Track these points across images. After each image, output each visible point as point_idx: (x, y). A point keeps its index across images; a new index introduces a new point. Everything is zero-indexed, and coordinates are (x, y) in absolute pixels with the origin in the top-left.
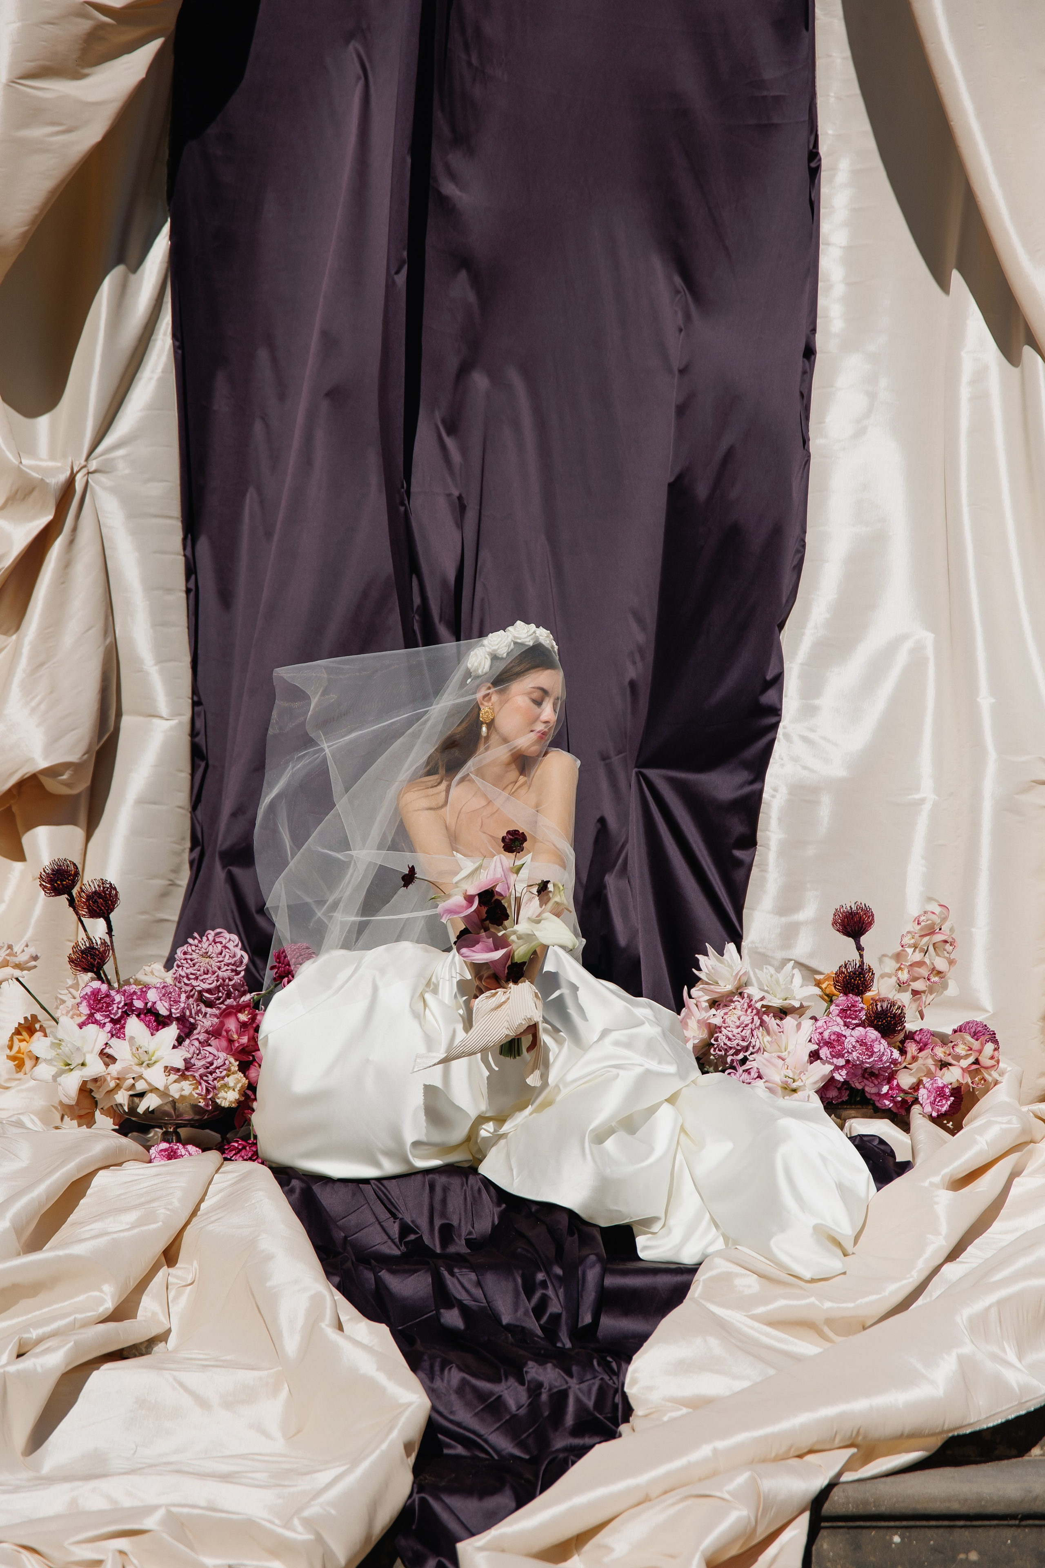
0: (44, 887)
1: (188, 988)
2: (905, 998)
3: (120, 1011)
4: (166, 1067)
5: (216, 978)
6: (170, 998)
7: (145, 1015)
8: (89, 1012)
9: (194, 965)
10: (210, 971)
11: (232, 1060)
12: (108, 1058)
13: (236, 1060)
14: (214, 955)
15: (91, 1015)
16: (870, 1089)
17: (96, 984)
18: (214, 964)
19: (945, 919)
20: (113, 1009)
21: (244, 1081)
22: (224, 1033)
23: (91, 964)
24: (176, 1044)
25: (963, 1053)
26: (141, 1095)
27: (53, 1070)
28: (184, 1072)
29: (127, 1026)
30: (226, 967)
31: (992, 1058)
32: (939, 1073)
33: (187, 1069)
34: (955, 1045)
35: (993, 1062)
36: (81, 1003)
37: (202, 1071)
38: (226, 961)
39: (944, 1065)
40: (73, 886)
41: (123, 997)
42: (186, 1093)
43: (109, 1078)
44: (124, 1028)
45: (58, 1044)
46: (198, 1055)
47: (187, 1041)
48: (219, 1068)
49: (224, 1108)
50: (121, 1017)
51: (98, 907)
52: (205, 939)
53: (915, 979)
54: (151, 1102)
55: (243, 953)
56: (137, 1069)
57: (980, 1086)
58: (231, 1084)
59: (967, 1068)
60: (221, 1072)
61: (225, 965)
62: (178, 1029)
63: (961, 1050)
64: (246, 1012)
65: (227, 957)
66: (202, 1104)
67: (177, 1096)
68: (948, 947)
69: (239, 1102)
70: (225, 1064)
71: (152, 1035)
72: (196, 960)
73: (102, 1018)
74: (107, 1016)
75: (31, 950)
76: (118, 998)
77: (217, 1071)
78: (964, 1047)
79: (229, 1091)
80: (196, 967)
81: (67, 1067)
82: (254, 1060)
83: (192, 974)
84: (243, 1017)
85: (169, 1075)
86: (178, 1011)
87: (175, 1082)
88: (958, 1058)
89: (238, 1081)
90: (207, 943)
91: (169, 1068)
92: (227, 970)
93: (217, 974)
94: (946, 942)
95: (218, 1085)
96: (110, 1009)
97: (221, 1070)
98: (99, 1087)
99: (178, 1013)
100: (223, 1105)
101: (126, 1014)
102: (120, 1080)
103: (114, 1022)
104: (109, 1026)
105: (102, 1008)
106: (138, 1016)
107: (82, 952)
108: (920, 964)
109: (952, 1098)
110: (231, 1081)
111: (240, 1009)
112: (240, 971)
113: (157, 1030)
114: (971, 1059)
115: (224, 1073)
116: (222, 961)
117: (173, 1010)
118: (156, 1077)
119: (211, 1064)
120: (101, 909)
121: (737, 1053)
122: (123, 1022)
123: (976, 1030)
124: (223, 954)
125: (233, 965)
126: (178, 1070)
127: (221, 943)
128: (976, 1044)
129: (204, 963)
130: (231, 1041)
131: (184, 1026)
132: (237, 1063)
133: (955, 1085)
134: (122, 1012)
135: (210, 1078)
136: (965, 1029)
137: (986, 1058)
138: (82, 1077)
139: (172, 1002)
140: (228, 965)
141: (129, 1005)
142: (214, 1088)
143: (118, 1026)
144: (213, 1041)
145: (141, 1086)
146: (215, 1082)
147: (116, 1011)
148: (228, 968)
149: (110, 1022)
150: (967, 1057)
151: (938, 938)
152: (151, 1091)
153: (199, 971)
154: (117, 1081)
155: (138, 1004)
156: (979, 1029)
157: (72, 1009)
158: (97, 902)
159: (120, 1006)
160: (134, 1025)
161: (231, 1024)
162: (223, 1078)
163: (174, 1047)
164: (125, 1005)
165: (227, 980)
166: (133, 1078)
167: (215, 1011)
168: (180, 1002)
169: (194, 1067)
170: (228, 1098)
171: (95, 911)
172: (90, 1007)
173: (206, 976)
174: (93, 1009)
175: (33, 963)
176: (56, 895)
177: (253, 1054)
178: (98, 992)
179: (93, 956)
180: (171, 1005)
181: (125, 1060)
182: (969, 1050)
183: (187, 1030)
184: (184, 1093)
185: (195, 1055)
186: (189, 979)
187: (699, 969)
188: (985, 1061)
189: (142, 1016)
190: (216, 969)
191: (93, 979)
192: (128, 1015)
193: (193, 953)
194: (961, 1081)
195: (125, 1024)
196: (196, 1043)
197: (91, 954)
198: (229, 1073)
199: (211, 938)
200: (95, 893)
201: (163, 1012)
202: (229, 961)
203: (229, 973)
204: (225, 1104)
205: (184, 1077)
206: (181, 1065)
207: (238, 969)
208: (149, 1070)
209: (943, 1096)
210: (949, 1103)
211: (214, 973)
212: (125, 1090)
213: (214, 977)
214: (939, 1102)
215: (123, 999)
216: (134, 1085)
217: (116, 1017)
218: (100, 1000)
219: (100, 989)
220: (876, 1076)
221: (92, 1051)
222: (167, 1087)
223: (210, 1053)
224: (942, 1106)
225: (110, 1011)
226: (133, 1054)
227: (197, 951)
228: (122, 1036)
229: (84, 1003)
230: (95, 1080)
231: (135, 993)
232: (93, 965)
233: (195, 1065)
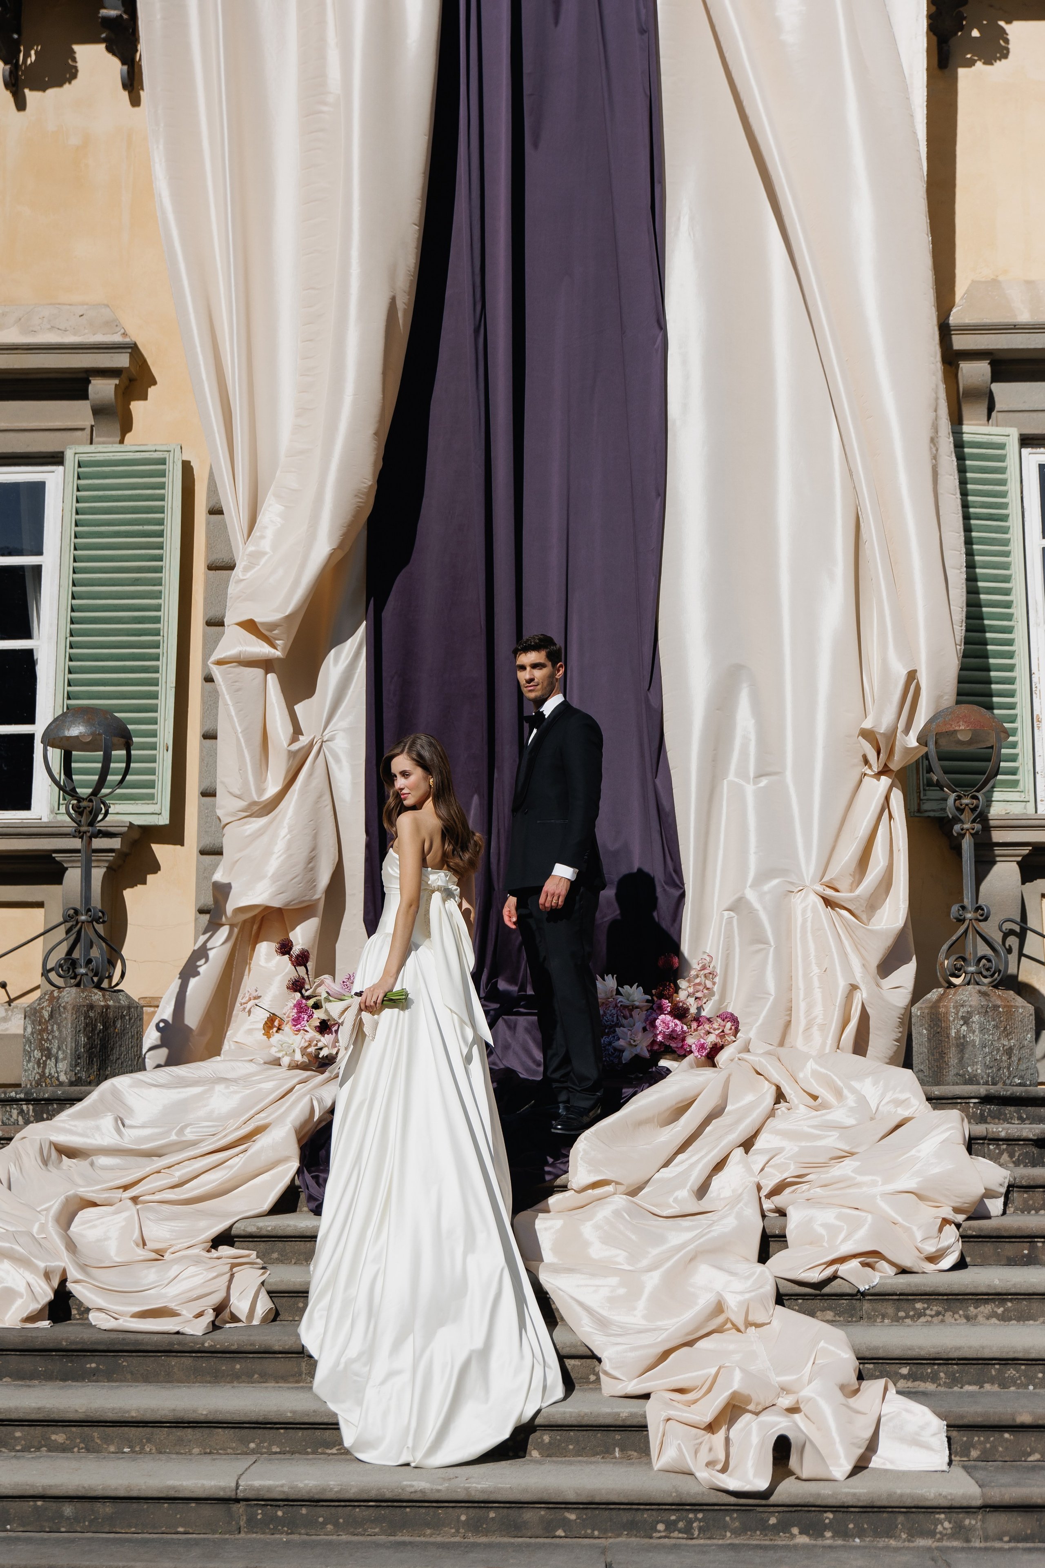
0: (278, 952)
2: (691, 1001)
16: (673, 1045)
19: (710, 962)
23: (298, 988)
25: (717, 1027)
26: (321, 1049)
31: (731, 1029)
32: (706, 1037)
34: (715, 1023)
35: (731, 1032)
36: (294, 1009)
39: (709, 1033)
40: (291, 949)
53: (697, 992)
57: (724, 1044)
59: (719, 1035)
63: (715, 1026)
68: (711, 976)
78: (718, 1024)
88: (715, 1030)
94: (710, 973)
107: (294, 982)
108: (699, 984)
109: (710, 1049)
114: (721, 1030)
120: (302, 961)
121: (610, 1028)
123: (727, 1016)
128: (723, 1023)
133: (713, 1043)
136: (720, 1015)
137: (728, 1029)
145: (320, 1045)
150: (719, 1029)
151: (706, 971)
156: (730, 1015)
158: (301, 958)
171: (300, 962)
176: (283, 955)
178: (301, 1003)
179: (298, 984)
182: (719, 1026)
188: (727, 1031)
191: (298, 995)
194: (715, 1041)
200: (300, 954)
209: (705, 1048)
210: (708, 1052)
214: (702, 1051)
220: (676, 1039)
224: (704, 1054)
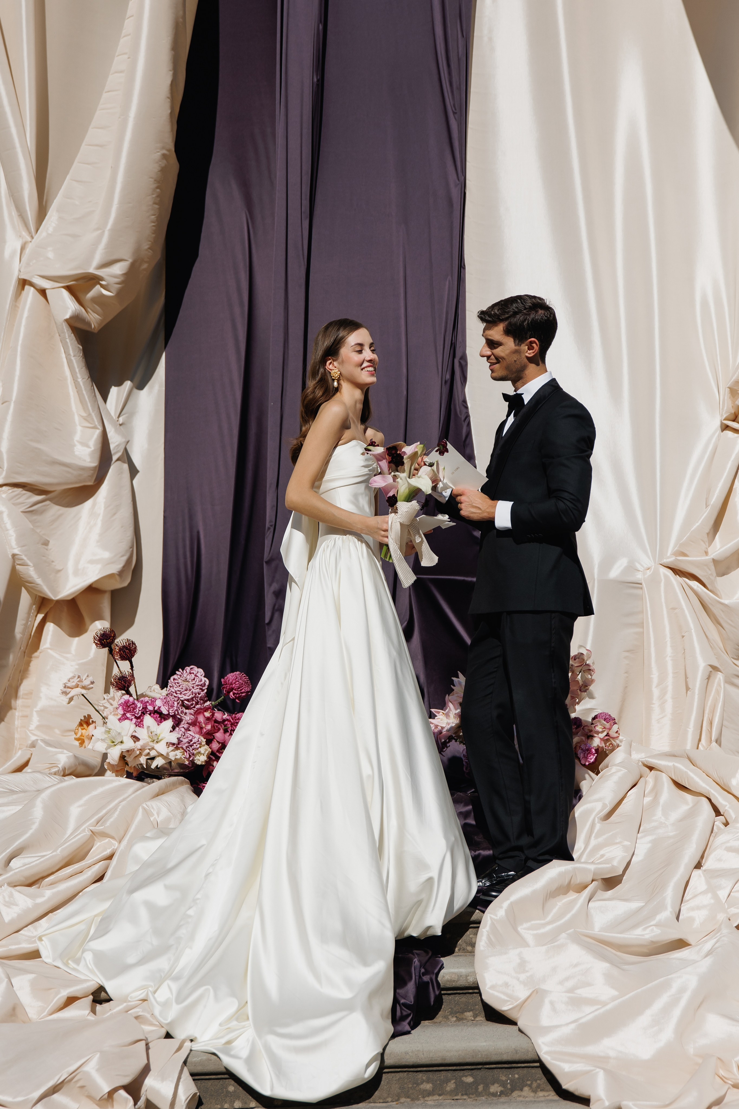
0: (96, 644)
1: (176, 699)
3: (140, 712)
4: (167, 743)
5: (191, 693)
6: (169, 704)
7: (154, 714)
8: (123, 713)
9: (179, 686)
10: (188, 689)
11: (202, 738)
12: (136, 739)
13: (204, 738)
14: (190, 680)
15: (124, 714)
17: (127, 697)
18: (190, 685)
19: (589, 657)
20: (136, 711)
21: (210, 750)
22: (198, 724)
23: (124, 685)
24: (172, 730)
25: (600, 730)
26: (153, 759)
27: (105, 745)
28: (177, 746)
29: (144, 720)
30: (197, 687)
31: (617, 732)
33: (179, 744)
34: (596, 726)
35: (616, 735)
36: (119, 708)
37: (187, 745)
38: (197, 683)
39: (590, 736)
40: (112, 643)
41: (141, 704)
42: (178, 757)
43: (136, 749)
44: (143, 721)
45: (108, 731)
46: (184, 736)
47: (177, 729)
48: (195, 743)
49: (198, 765)
50: (141, 715)
51: (126, 654)
52: (185, 671)
54: (159, 762)
55: (206, 679)
56: (151, 744)
57: (610, 748)
58: (203, 752)
59: (604, 738)
60: (196, 746)
61: (196, 686)
62: (173, 722)
64: (209, 712)
65: (198, 681)
66: (187, 763)
67: (173, 759)
69: (206, 761)
70: (198, 741)
71: (159, 725)
72: (181, 684)
73: (130, 716)
74: (133, 715)
75: (91, 679)
76: (139, 705)
77: (194, 745)
78: (601, 727)
79: (201, 755)
80: (181, 687)
81: (113, 744)
82: (214, 738)
84: (207, 714)
85: (169, 747)
86: (173, 711)
87: (172, 751)
88: (598, 733)
89: (206, 750)
90: (186, 674)
91: (169, 743)
92: (197, 688)
93: (191, 691)
95: (195, 752)
96: (135, 711)
97: (196, 744)
98: (130, 755)
99: (173, 713)
100: (198, 763)
101: (143, 714)
102: (142, 750)
103: (136, 718)
104: (134, 720)
105: (130, 711)
106: (150, 714)
107: (119, 679)
109: (596, 755)
110: (202, 750)
111: (206, 709)
112: (204, 690)
113: (161, 722)
114: (605, 733)
115: (199, 746)
116: (195, 684)
117: (170, 711)
118: (161, 748)
119: (191, 741)
120: (128, 656)
122: (142, 718)
123: (605, 717)
124: (195, 680)
125: (200, 686)
126: (174, 744)
127: (193, 673)
128: (608, 725)
129: (185, 685)
130: (201, 728)
131: (176, 720)
132: (205, 740)
133: (596, 748)
134: (141, 712)
135: (191, 749)
136: (599, 717)
137: (614, 732)
138: (122, 749)
139: (170, 707)
140: (198, 685)
141: (145, 708)
142: (193, 754)
143: (139, 720)
144: (191, 728)
145: (153, 753)
146: (194, 751)
147: (138, 711)
148: (198, 687)
149: (135, 718)
150: (602, 732)
152: (158, 756)
153: (182, 689)
154: (140, 751)
155: (150, 708)
156: (607, 717)
157: (113, 712)
158: (126, 652)
159: (140, 709)
160: (148, 720)
161: (201, 719)
162: (198, 748)
163: (171, 731)
164: (143, 708)
165: (197, 694)
166: (149, 749)
167: (192, 711)
168: (174, 706)
169: (182, 742)
170: (201, 759)
171: (124, 657)
172: (124, 710)
173: (186, 692)
174: (125, 711)
175: (92, 686)
176: (103, 648)
177: (214, 735)
178: (128, 702)
179: (125, 682)
180: (169, 708)
181: (144, 739)
182: (604, 728)
183: (177, 722)
184: (177, 757)
185: (182, 736)
186: (176, 694)
187: (454, 686)
188: (612, 733)
189: (152, 714)
190: (192, 688)
191: (124, 695)
192: (144, 714)
193: (179, 679)
194: (600, 745)
195: (143, 719)
196: (183, 730)
197: (123, 680)
198: (201, 746)
199: (188, 671)
200: (124, 647)
201: (165, 712)
202: (198, 684)
203: (198, 690)
204: (199, 763)
205: (177, 748)
206: (175, 741)
207: (203, 688)
208: (158, 744)
209: (591, 754)
210: (594, 757)
211: (190, 690)
212: (144, 756)
213: (190, 693)
214: (589, 757)
215: (142, 706)
216: (149, 753)
217: (138, 716)
218: (129, 706)
219: (129, 700)
221: (127, 735)
222: (168, 754)
223: (190, 735)
224: (591, 759)
225: (135, 712)
226: (149, 737)
227: (181, 678)
228: (142, 726)
229: (121, 708)
230: (128, 751)
231: (148, 702)
232: (125, 687)
233: (182, 741)
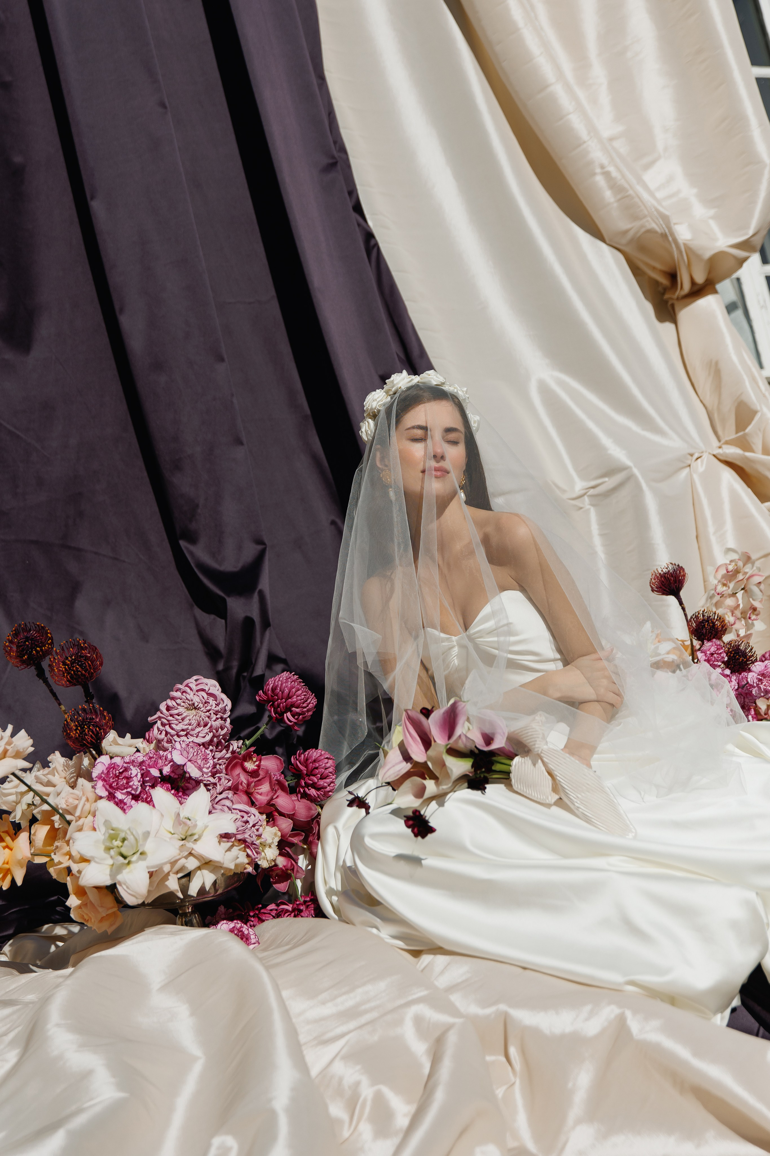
3: (139, 784)
4: (218, 835)
5: (209, 730)
7: (162, 783)
9: (183, 719)
11: (261, 814)
14: (201, 705)
21: (278, 834)
24: (211, 808)
26: (189, 876)
27: (105, 869)
28: (235, 838)
29: (154, 799)
33: (238, 833)
36: (96, 785)
38: (214, 709)
44: (152, 802)
48: (254, 825)
52: (186, 689)
54: (205, 880)
58: (267, 841)
60: (257, 830)
61: (213, 713)
64: (252, 760)
65: (214, 704)
66: (248, 871)
70: (256, 820)
71: (181, 803)
72: (184, 715)
73: (123, 796)
74: (128, 793)
77: (254, 829)
79: (267, 849)
80: (186, 721)
81: (124, 861)
82: (276, 810)
83: (183, 730)
84: (249, 766)
85: (224, 845)
87: (228, 850)
89: (272, 836)
90: (190, 694)
91: (222, 835)
92: (216, 719)
93: (209, 725)
95: (258, 845)
96: (131, 784)
97: (256, 828)
100: (264, 866)
103: (135, 797)
105: (121, 785)
106: (160, 786)
110: (267, 837)
111: (244, 757)
112: (227, 718)
113: (185, 797)
115: (262, 829)
116: (209, 710)
118: (204, 848)
119: (247, 822)
122: (146, 795)
124: (208, 703)
125: (219, 713)
126: (229, 836)
127: (202, 689)
129: (192, 716)
132: (264, 816)
138: (148, 867)
140: (216, 712)
142: (255, 849)
144: (236, 798)
145: (190, 864)
146: (255, 842)
147: (135, 784)
148: (216, 716)
152: (200, 867)
153: (190, 725)
154: (172, 864)
159: (137, 778)
160: (162, 798)
161: (241, 776)
162: (261, 836)
163: (213, 811)
165: (220, 729)
166: (183, 857)
170: (268, 857)
173: (198, 729)
174: (110, 788)
176: (26, 668)
177: (273, 804)
184: (239, 861)
186: (180, 736)
189: (166, 784)
190: (206, 719)
192: (149, 787)
193: (180, 707)
195: (148, 797)
199: (193, 687)
202: (216, 709)
203: (219, 722)
204: (266, 864)
205: (234, 843)
206: (232, 829)
207: (225, 716)
208: (202, 842)
211: (206, 724)
212: (175, 873)
215: (138, 770)
216: (185, 864)
218: (119, 776)
222: (220, 858)
225: (130, 787)
227: (182, 704)
